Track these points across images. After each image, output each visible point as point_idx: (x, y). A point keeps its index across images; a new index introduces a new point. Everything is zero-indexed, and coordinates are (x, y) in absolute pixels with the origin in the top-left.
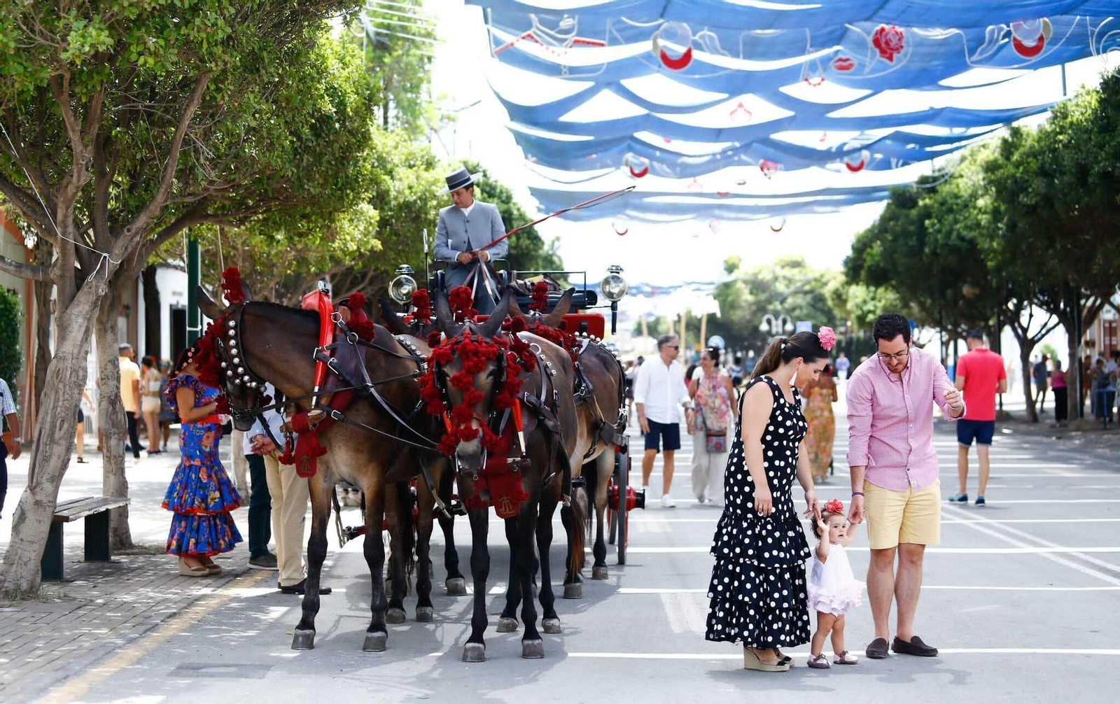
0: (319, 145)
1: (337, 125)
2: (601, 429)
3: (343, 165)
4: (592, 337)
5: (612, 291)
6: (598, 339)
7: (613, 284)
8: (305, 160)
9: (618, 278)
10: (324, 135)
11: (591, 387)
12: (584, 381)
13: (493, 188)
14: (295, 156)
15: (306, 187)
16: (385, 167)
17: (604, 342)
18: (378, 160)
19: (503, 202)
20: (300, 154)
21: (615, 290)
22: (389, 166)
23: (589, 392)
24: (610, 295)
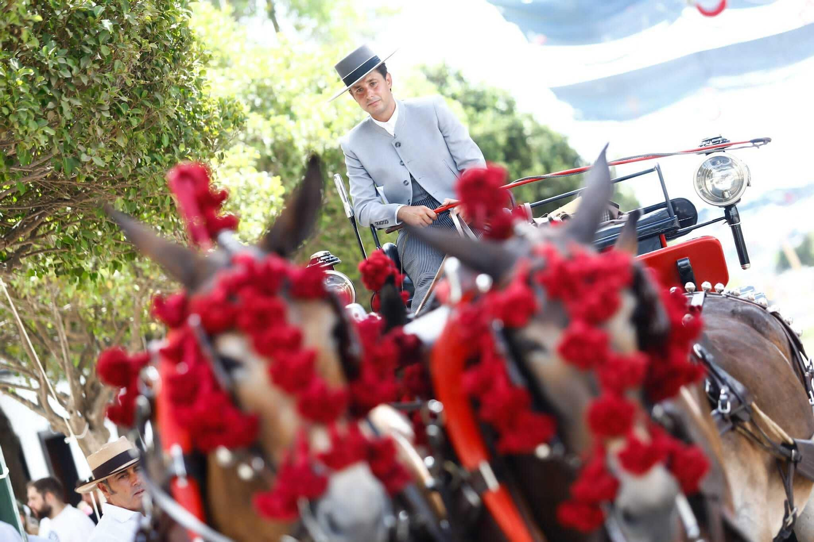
0: (84, 72)
1: (107, 24)
2: (796, 462)
3: (156, 101)
4: (706, 285)
5: (720, 187)
6: (719, 286)
7: (717, 174)
8: (66, 108)
9: (724, 160)
10: (88, 50)
11: (739, 387)
12: (723, 381)
13: (480, 96)
14: (44, 104)
15: (84, 158)
16: (274, 102)
17: (733, 286)
18: (259, 95)
19: (502, 113)
20: (52, 98)
21: (725, 185)
22: (282, 100)
23: (739, 401)
24: (718, 196)
